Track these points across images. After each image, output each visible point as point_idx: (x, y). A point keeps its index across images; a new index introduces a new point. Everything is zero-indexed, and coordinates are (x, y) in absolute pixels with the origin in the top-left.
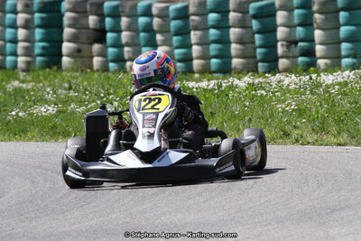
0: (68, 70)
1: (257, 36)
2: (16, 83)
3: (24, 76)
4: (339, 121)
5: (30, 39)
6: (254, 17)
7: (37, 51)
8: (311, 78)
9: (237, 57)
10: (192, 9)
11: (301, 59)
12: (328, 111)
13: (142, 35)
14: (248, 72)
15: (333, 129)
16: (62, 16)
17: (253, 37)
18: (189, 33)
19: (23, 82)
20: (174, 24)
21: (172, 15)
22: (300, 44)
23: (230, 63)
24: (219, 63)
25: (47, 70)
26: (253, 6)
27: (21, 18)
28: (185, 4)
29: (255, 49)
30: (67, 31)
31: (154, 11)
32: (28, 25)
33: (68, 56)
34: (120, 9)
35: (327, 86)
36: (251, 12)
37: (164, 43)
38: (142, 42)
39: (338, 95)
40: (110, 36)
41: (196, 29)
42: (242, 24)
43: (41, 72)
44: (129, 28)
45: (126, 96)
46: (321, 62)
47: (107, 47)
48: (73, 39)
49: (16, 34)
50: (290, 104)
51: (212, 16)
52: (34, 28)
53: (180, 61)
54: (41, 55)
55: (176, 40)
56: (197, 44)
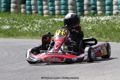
0: (12, 13)
4: (106, 34)
7: (2, 6)
8: (96, 18)
9: (71, 10)
11: (92, 11)
13: (38, 2)
17: (76, 3)
18: (54, 1)
22: (92, 6)
23: (68, 12)
25: (6, 13)
29: (76, 7)
33: (13, 8)
35: (102, 21)
38: (38, 4)
40: (27, 2)
43: (4, 14)
45: (33, 23)
46: (99, 12)
47: (26, 6)
48: (15, 3)
53: (51, 11)
54: (3, 8)
55: (50, 3)
56: (57, 5)
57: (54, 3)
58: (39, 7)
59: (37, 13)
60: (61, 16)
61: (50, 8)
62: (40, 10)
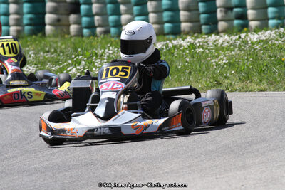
1: (201, 5)
4: (260, 72)
5: (19, 12)
7: (25, 21)
8: (240, 37)
9: (185, 21)
11: (236, 22)
12: (253, 63)
13: (109, 6)
14: (194, 33)
15: (256, 79)
17: (197, 5)
18: (146, 3)
22: (236, 10)
23: (179, 27)
24: (170, 27)
25: (34, 37)
29: (200, 14)
30: (49, 5)
32: (17, 1)
33: (50, 24)
35: (253, 43)
37: (127, 12)
38: (109, 12)
39: (261, 50)
40: (83, 8)
43: (29, 39)
44: (98, 1)
45: (93, 56)
46: (253, 24)
47: (81, 17)
48: (54, 11)
49: (8, 9)
50: (222, 59)
52: (22, 3)
54: (28, 25)
55: (136, 9)
56: (153, 12)
57: (147, 7)
58: (112, 18)
59: (107, 32)
61: (138, 19)
62: (114, 26)
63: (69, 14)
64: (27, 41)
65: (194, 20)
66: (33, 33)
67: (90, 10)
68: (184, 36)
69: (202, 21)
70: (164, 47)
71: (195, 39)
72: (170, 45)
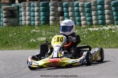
0: (51, 25)
1: (114, 12)
2: (34, 30)
3: (37, 28)
5: (39, 16)
6: (113, 6)
7: (41, 19)
9: (108, 19)
10: (92, 4)
13: (76, 13)
14: (111, 24)
16: (49, 8)
17: (113, 13)
18: (91, 12)
19: (37, 30)
20: (86, 9)
21: (85, 6)
23: (105, 21)
24: (101, 22)
25: (45, 25)
26: (112, 3)
27: (36, 9)
28: (90, 2)
29: (113, 16)
30: (51, 13)
31: (80, 5)
32: (38, 11)
33: (52, 21)
34: (68, 5)
36: (112, 4)
37: (83, 16)
38: (76, 15)
40: (65, 14)
41: (94, 10)
42: (109, 8)
43: (43, 26)
44: (71, 11)
47: (64, 18)
48: (53, 15)
49: (34, 14)
51: (99, 6)
52: (40, 12)
53: (88, 21)
54: (42, 21)
55: (87, 14)
56: (94, 16)
57: (91, 14)
58: (77, 18)
60: (98, 26)
61: (88, 18)
62: (78, 21)
63: (59, 16)
64: (42, 27)
65: (111, 19)
66: (45, 24)
67: (68, 14)
68: (107, 25)
69: (115, 19)
70: (99, 30)
71: (111, 27)
72: (101, 29)
